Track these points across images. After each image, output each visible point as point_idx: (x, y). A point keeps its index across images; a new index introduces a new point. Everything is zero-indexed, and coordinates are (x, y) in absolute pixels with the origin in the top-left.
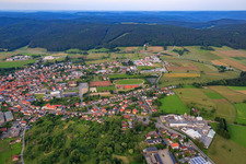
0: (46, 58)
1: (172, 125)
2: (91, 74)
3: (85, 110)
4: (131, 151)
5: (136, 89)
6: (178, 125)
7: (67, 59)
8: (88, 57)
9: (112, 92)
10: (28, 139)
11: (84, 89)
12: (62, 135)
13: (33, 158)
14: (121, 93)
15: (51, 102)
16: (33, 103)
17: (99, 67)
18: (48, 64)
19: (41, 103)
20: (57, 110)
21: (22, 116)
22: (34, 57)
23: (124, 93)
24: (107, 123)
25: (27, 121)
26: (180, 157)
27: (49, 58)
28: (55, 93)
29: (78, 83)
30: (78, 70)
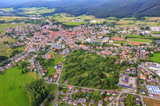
0: (92, 21)
1: (150, 68)
2: (114, 33)
3: (100, 50)
4: (113, 72)
5: (141, 45)
6: (155, 69)
7: (105, 23)
8: (119, 22)
9: (122, 44)
10: (68, 57)
11: (105, 40)
12: (82, 58)
13: (67, 64)
14: (128, 45)
15: (84, 44)
16: (76, 43)
17: (122, 29)
18: (92, 25)
19: (79, 44)
20: (85, 48)
21: (69, 47)
22: (86, 20)
23: (130, 46)
24: (108, 58)
25: (70, 50)
26: (142, 83)
27: (94, 21)
28: (89, 40)
29: (104, 37)
30: (107, 30)
